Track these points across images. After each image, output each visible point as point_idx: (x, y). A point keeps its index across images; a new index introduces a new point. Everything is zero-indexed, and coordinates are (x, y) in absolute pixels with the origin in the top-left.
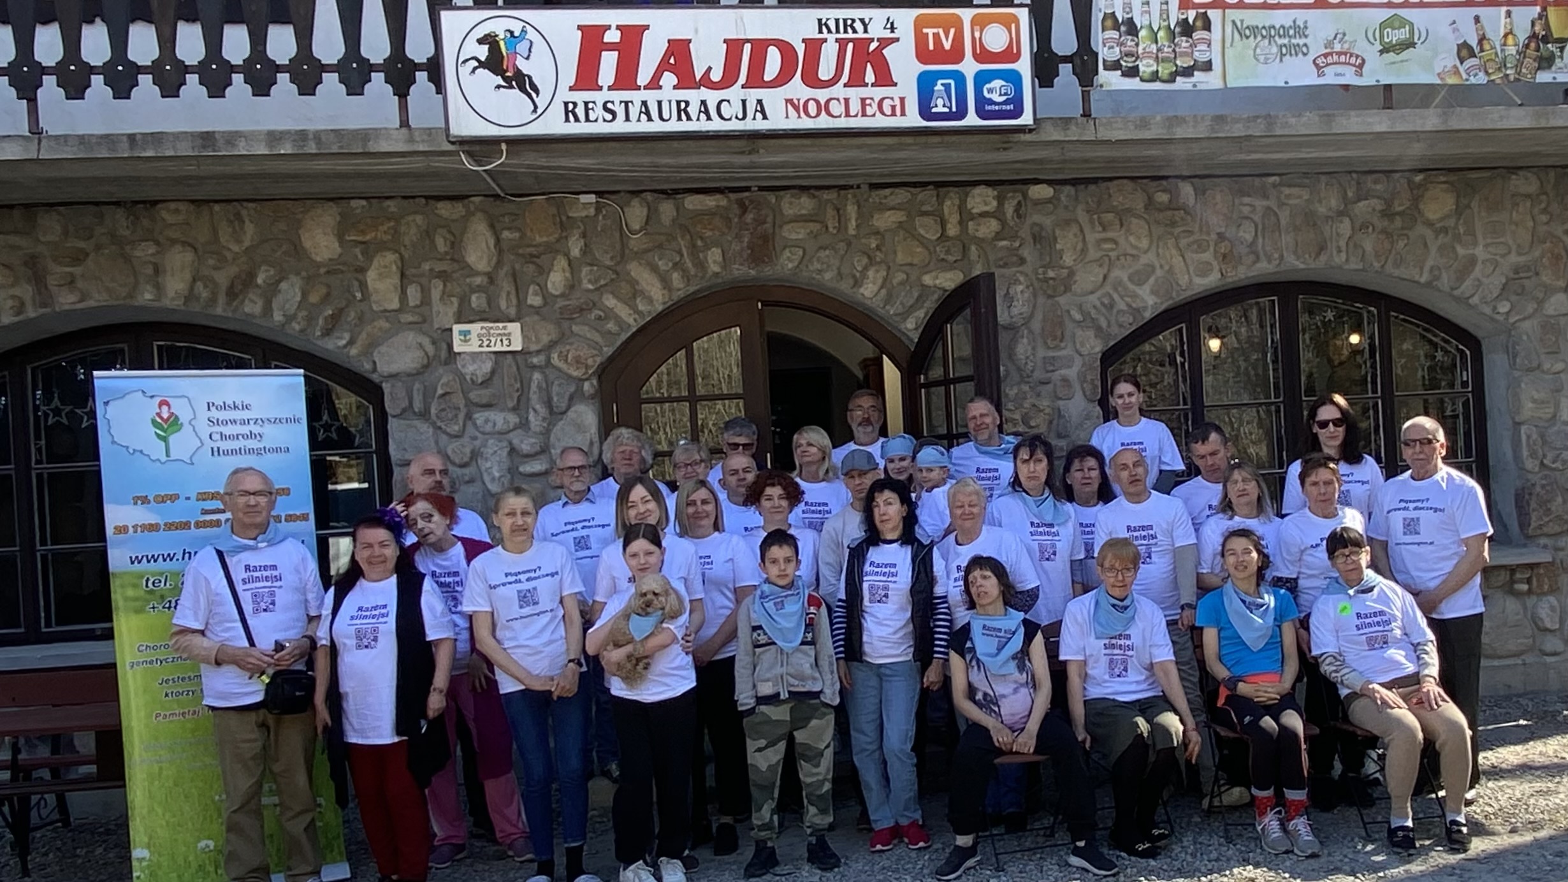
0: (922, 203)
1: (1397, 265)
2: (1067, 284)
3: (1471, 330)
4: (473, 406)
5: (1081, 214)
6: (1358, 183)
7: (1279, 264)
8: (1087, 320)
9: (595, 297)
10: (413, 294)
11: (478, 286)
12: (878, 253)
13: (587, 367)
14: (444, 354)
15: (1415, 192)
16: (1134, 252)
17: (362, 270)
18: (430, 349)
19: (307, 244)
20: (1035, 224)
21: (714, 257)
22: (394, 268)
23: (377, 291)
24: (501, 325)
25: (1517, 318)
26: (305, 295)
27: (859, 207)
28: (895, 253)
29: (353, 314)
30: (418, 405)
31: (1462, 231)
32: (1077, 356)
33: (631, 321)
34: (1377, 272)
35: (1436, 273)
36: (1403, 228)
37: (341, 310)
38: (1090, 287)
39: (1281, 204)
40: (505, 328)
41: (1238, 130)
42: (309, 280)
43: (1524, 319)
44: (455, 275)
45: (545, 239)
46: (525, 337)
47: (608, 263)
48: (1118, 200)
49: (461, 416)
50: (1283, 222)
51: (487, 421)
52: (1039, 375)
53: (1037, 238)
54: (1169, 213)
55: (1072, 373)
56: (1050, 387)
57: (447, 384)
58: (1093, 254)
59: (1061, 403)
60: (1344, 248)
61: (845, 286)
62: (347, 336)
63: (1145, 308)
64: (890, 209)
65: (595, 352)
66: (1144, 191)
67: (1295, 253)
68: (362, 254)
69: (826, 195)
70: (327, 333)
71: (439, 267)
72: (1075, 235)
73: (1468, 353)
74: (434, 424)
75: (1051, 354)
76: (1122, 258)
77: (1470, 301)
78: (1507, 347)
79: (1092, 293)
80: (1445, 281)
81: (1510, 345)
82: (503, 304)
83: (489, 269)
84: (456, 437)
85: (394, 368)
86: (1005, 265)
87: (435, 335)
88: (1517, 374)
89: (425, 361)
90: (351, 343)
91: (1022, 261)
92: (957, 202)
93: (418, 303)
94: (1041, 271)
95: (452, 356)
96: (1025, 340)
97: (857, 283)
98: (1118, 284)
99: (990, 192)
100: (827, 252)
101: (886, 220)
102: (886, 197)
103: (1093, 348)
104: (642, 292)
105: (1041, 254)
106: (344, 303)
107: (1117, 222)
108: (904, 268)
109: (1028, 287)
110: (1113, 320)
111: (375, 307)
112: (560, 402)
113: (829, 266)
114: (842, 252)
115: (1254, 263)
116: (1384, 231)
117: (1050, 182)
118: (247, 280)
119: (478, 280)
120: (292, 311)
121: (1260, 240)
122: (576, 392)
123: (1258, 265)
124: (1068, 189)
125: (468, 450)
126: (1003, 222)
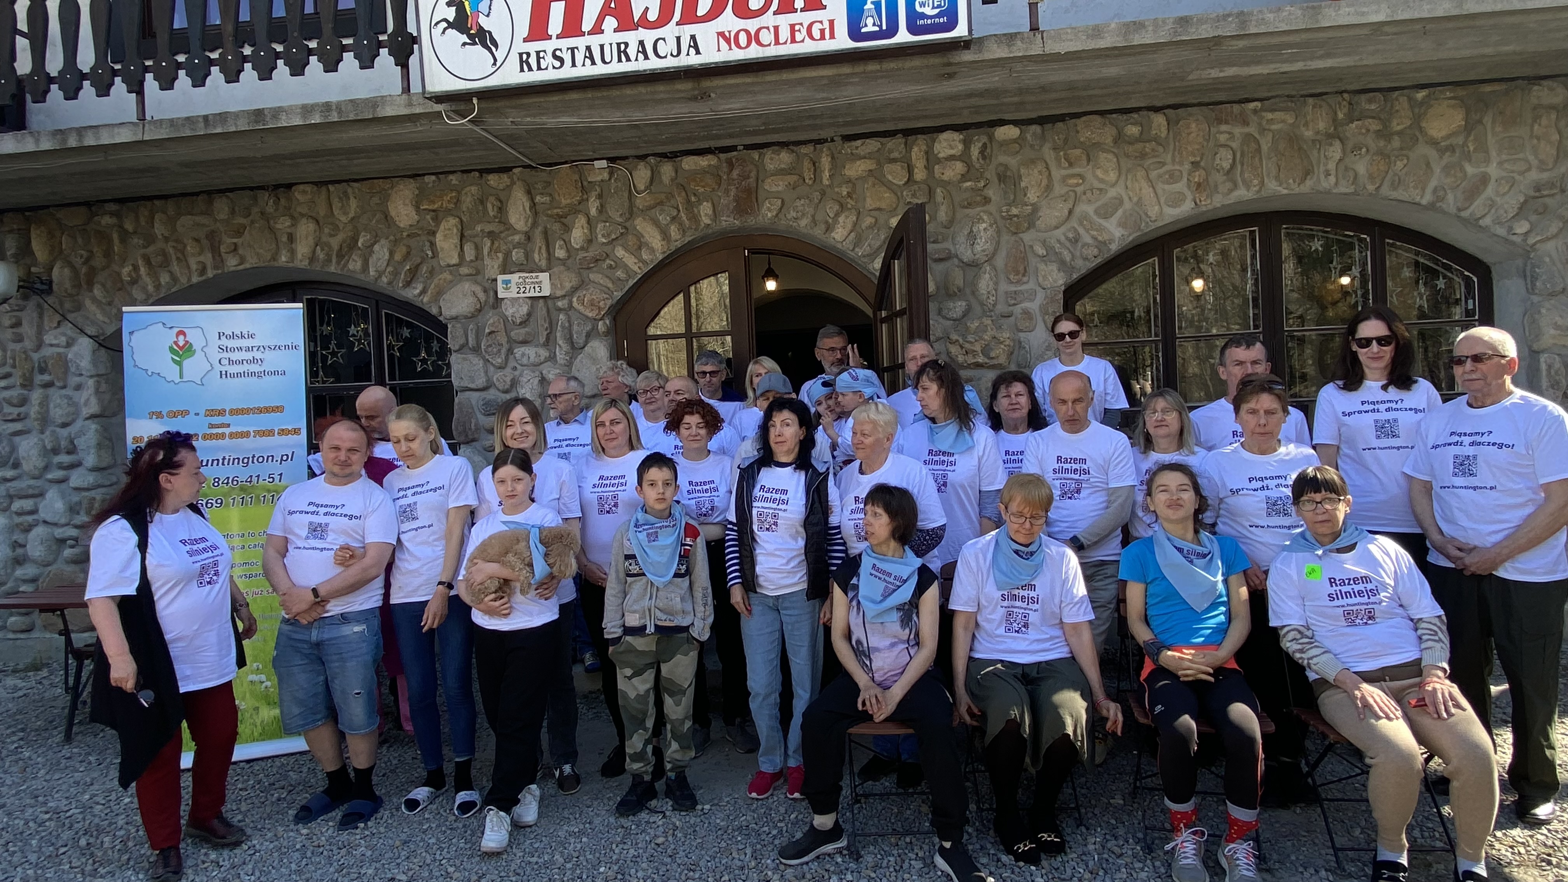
0: (891, 151)
1: (1394, 187)
2: (1031, 221)
3: (1480, 256)
4: (513, 344)
5: (1047, 152)
6: (1350, 104)
7: (1258, 192)
8: (1051, 255)
9: (607, 249)
10: (469, 252)
11: (519, 243)
12: (849, 200)
13: (600, 309)
14: (491, 300)
15: (1417, 110)
16: (1102, 186)
17: (434, 233)
18: (482, 296)
19: (393, 213)
20: (1001, 164)
21: (705, 209)
22: (455, 231)
23: (442, 249)
24: (534, 275)
25: (1539, 238)
26: (392, 253)
27: (833, 158)
28: (865, 199)
29: (425, 269)
30: (472, 342)
31: (1471, 148)
32: (1038, 289)
33: (636, 268)
34: (1371, 194)
35: (1441, 193)
36: (1401, 149)
37: (418, 266)
38: (1054, 222)
39: (1263, 130)
40: (537, 277)
41: (1205, 32)
42: (396, 242)
43: (1549, 239)
44: (503, 235)
45: (569, 201)
46: (552, 284)
47: (620, 220)
48: (1085, 135)
49: (504, 351)
50: (1265, 148)
51: (523, 355)
52: (1001, 308)
53: (1002, 178)
54: (1139, 146)
55: (1034, 306)
56: (1012, 319)
57: (492, 325)
58: (1059, 189)
59: (1021, 335)
60: (1333, 172)
61: (818, 232)
62: (420, 287)
63: (1111, 241)
64: (861, 158)
65: (606, 296)
66: (1112, 124)
67: (1277, 178)
68: (432, 219)
69: (805, 150)
70: (408, 284)
71: (489, 228)
72: (1040, 172)
73: (1475, 279)
74: (484, 358)
75: (1013, 288)
76: (1089, 194)
77: (1481, 222)
78: (1524, 271)
79: (1057, 228)
80: (1451, 202)
81: (1528, 268)
82: (536, 256)
83: (525, 229)
84: (500, 368)
85: (454, 312)
86: (969, 205)
87: (487, 285)
88: (1535, 299)
89: (478, 306)
90: (424, 292)
91: (987, 200)
92: (924, 148)
93: (473, 258)
94: (1004, 209)
95: (498, 301)
96: (987, 276)
97: (829, 228)
98: (1085, 217)
99: (956, 136)
100: (802, 202)
101: (856, 169)
102: (857, 148)
103: (1055, 281)
104: (647, 244)
105: (1005, 193)
106: (419, 260)
107: (1084, 157)
108: (873, 213)
109: (991, 226)
110: (1078, 254)
111: (442, 263)
112: (579, 340)
113: (803, 215)
114: (816, 201)
115: (1231, 191)
116: (1381, 153)
117: (1015, 123)
118: (351, 244)
119: (517, 238)
120: (383, 268)
121: (1239, 167)
122: (593, 329)
123: (1236, 193)
124: (1035, 128)
125: (508, 380)
126: (969, 166)
